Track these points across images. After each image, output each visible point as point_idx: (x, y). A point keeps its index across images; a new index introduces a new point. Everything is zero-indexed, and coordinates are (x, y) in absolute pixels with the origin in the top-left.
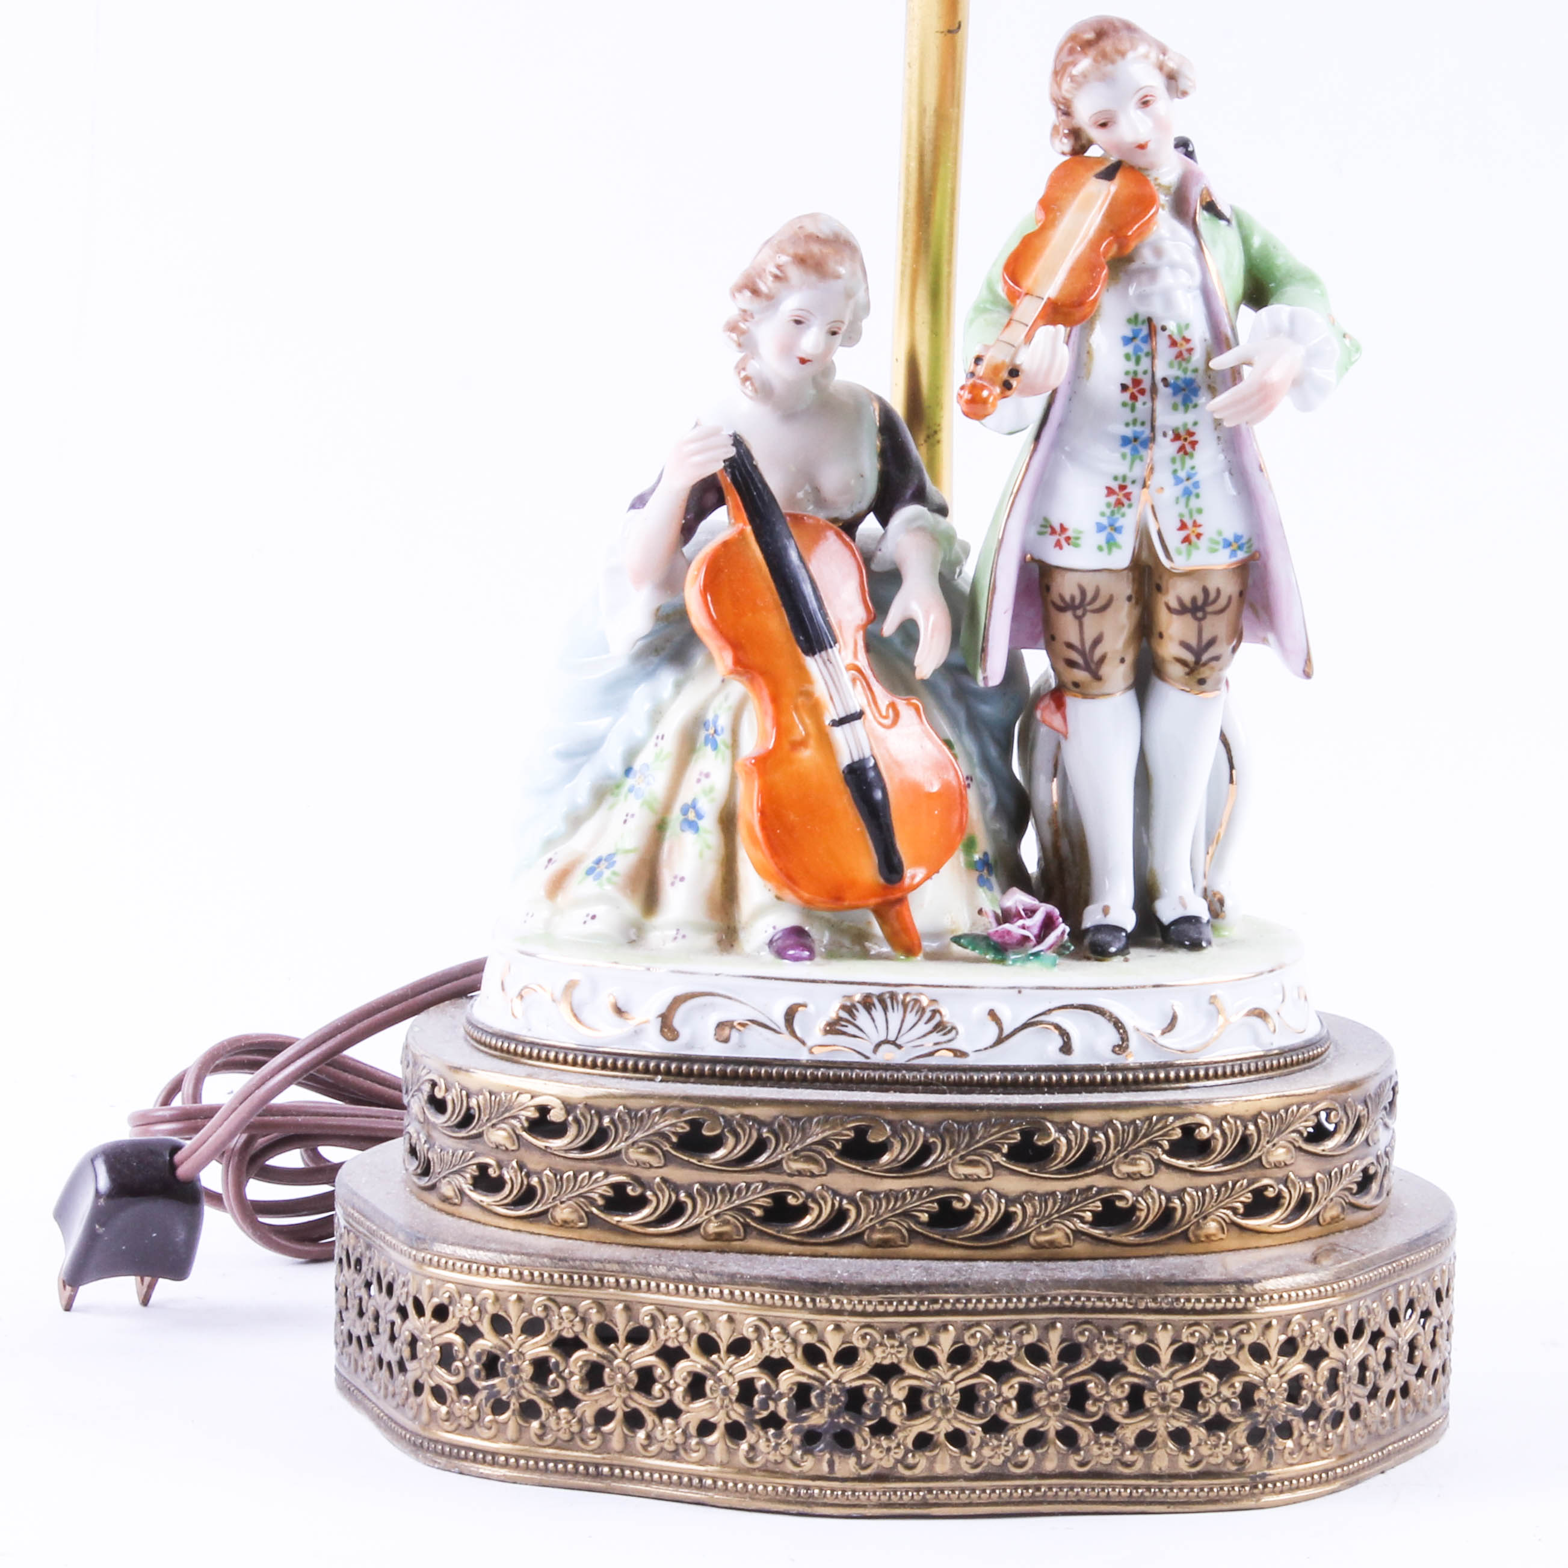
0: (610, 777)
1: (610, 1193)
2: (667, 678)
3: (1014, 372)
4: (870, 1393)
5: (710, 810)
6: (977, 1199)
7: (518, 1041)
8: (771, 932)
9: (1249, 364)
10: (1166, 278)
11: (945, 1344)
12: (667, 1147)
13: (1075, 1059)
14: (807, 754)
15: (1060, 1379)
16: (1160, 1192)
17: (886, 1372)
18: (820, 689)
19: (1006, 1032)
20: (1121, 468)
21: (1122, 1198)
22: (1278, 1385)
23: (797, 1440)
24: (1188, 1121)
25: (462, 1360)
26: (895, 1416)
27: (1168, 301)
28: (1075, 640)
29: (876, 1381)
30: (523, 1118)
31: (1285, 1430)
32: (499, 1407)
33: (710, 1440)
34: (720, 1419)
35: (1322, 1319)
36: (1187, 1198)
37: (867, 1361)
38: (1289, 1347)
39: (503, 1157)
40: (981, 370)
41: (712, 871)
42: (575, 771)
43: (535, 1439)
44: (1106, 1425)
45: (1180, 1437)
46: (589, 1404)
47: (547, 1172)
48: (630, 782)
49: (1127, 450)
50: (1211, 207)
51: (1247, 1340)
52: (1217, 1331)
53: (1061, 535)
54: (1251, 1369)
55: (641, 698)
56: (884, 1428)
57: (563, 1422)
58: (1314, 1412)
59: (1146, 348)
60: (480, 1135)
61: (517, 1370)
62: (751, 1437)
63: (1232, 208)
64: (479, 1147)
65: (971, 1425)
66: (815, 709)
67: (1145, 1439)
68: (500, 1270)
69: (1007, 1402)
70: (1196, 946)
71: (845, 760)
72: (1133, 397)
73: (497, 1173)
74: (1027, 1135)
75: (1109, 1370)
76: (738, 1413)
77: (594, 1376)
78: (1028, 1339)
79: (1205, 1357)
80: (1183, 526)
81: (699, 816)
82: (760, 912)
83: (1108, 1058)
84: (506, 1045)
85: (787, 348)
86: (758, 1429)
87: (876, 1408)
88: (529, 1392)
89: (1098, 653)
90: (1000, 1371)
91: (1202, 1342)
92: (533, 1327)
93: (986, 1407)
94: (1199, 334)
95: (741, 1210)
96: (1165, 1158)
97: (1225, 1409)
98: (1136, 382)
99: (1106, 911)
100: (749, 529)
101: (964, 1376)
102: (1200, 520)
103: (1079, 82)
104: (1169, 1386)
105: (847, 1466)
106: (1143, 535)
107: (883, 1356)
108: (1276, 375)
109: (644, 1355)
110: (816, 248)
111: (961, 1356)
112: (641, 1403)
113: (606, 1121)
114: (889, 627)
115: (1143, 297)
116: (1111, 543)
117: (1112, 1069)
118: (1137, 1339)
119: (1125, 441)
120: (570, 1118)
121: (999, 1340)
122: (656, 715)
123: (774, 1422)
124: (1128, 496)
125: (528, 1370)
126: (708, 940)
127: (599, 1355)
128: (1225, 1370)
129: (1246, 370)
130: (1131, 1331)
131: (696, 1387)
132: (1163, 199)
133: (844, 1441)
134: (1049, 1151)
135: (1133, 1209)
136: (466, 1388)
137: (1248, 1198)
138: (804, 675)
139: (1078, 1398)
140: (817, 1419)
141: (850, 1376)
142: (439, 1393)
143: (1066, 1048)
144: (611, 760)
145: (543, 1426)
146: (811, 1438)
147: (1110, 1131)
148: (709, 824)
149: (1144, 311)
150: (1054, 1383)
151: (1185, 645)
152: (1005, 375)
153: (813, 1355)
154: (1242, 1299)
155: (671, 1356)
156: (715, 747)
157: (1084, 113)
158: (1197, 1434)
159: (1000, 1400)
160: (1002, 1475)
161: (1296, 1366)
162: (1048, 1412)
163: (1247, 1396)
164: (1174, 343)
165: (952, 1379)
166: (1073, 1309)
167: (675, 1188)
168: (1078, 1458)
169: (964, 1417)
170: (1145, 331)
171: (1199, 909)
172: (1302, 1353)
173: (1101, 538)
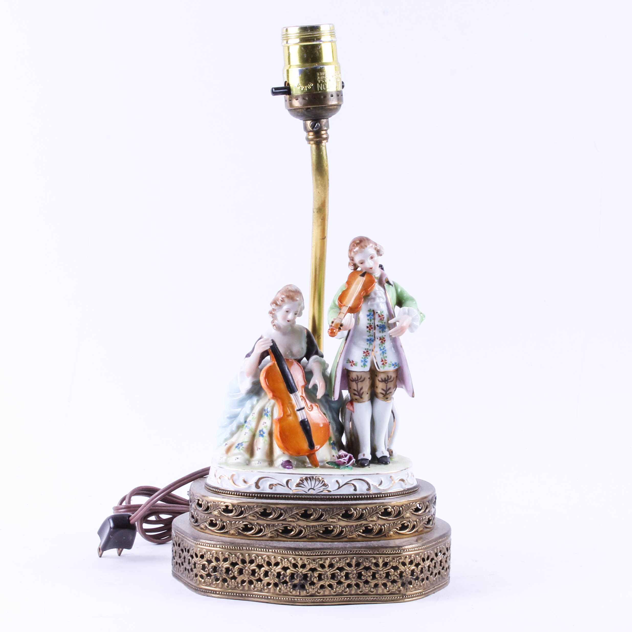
0: (241, 423)
1: (244, 527)
2: (255, 399)
3: (341, 325)
4: (309, 575)
5: (266, 431)
6: (334, 527)
7: (220, 489)
8: (282, 461)
9: (398, 322)
10: (378, 300)
11: (327, 563)
12: (258, 515)
13: (358, 492)
14: (291, 418)
15: (355, 571)
16: (379, 525)
17: (313, 570)
18: (294, 402)
19: (340, 486)
20: (367, 347)
21: (370, 526)
22: (408, 572)
23: (291, 587)
24: (386, 507)
25: (208, 568)
26: (315, 581)
27: (378, 305)
28: (356, 389)
29: (310, 572)
30: (222, 508)
31: (410, 583)
32: (217, 580)
33: (270, 587)
34: (272, 582)
35: (419, 555)
36: (385, 526)
37: (308, 567)
38: (411, 563)
39: (217, 518)
40: (333, 325)
41: (267, 447)
42: (232, 422)
43: (226, 587)
44: (367, 582)
45: (385, 585)
46: (239, 579)
47: (228, 522)
48: (246, 424)
49: (368, 342)
50: (388, 282)
51: (401, 561)
52: (394, 559)
53: (353, 363)
54: (402, 568)
55: (248, 404)
56: (312, 584)
57: (233, 583)
58: (417, 578)
59: (373, 317)
60: (211, 513)
61: (222, 570)
62: (280, 586)
63: (393, 282)
64: (211, 516)
65: (334, 583)
66: (293, 407)
67: (376, 586)
68: (217, 546)
69: (342, 577)
70: (386, 463)
71: (300, 420)
72: (370, 329)
73: (215, 522)
74: (346, 511)
75: (367, 569)
76: (277, 580)
77: (241, 572)
78: (347, 561)
79: (391, 565)
80: (382, 361)
81: (264, 433)
82: (279, 457)
83: (365, 492)
84: (216, 490)
85: (284, 318)
86: (282, 584)
87: (311, 579)
88: (225, 576)
89: (362, 392)
90: (341, 569)
91: (390, 561)
92: (225, 560)
93: (337, 578)
94: (386, 313)
95: (276, 530)
96: (380, 516)
97: (396, 578)
98: (370, 326)
99: (364, 455)
100: (276, 363)
101: (332, 571)
102: (386, 359)
103: (356, 253)
104: (382, 572)
105: (304, 593)
106: (372, 363)
107: (312, 566)
108: (405, 324)
109: (253, 567)
110: (291, 294)
111: (331, 566)
112: (252, 578)
113: (243, 509)
114: (310, 386)
115: (372, 305)
116: (365, 365)
117: (367, 494)
118: (374, 561)
119: (368, 340)
120: (234, 508)
121: (340, 562)
122: (252, 408)
123: (286, 582)
124: (369, 353)
125: (224, 570)
126: (266, 464)
127: (242, 567)
128: (396, 568)
129: (397, 323)
130: (372, 559)
131: (266, 574)
132: (376, 280)
133: (303, 587)
135: (373, 529)
136: (209, 575)
137: (400, 526)
138: (290, 399)
139: (360, 576)
140: (296, 582)
141: (304, 571)
142: (202, 577)
143: (355, 490)
144: (241, 419)
145: (228, 584)
146: (294, 586)
147: (367, 510)
148: (266, 435)
149: (372, 308)
150: (354, 572)
151: (383, 389)
152: (339, 326)
153: (295, 566)
154: (400, 551)
155: (260, 566)
156: (267, 416)
157: (357, 260)
158: (389, 584)
159: (341, 576)
160: (341, 595)
161: (413, 567)
162: (353, 579)
163: (401, 574)
164: (379, 316)
165: (329, 571)
166: (358, 554)
167: (260, 525)
168: (360, 590)
169: (332, 580)
170: (372, 313)
171: (387, 454)
172: (414, 564)
173: (362, 364)
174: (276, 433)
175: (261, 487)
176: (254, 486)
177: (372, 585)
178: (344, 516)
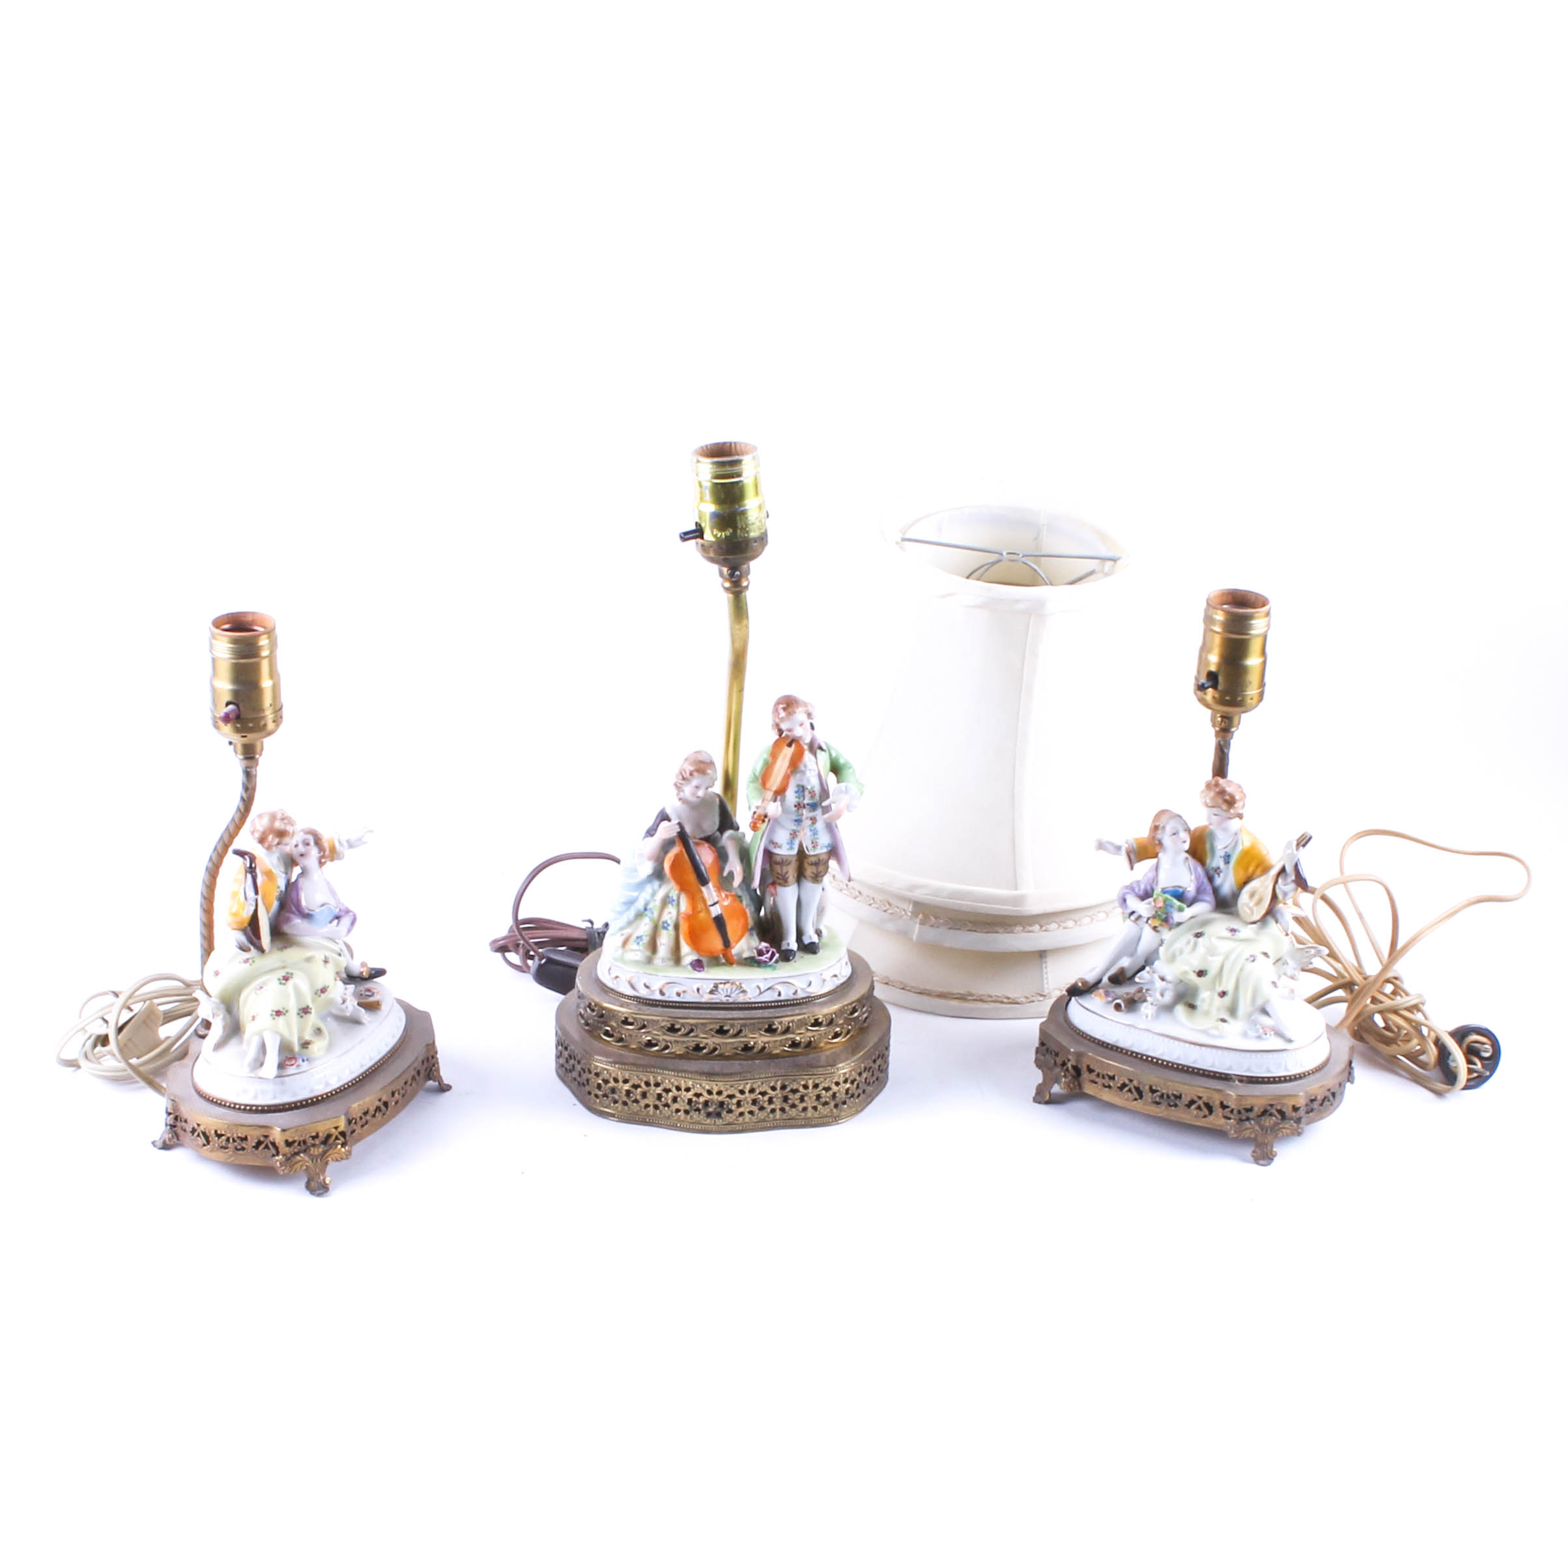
0: (639, 911)
2: (656, 883)
3: (766, 816)
4: (726, 1103)
5: (671, 922)
6: (755, 1043)
8: (691, 961)
9: (833, 803)
10: (808, 774)
11: (748, 1087)
12: (664, 1030)
13: (782, 998)
14: (702, 915)
17: (731, 1097)
18: (706, 895)
19: (762, 990)
20: (794, 828)
23: (705, 1115)
24: (816, 1017)
26: (734, 1108)
27: (808, 781)
28: (779, 872)
29: (728, 1099)
31: (844, 1103)
32: (616, 1102)
33: (679, 1114)
34: (682, 1108)
37: (725, 1094)
38: (846, 1081)
40: (755, 816)
41: (672, 942)
42: (628, 909)
44: (793, 1106)
45: (815, 1108)
46: (643, 1103)
48: (646, 913)
49: (796, 823)
50: (821, 748)
51: (834, 1081)
52: (825, 1079)
53: (776, 845)
55: (649, 889)
56: (730, 1111)
58: (852, 1096)
59: (802, 794)
61: (621, 1093)
62: (691, 1114)
65: (755, 1109)
66: (704, 901)
69: (765, 1101)
70: (814, 953)
71: (714, 916)
72: (798, 809)
75: (794, 1091)
76: (687, 1107)
77: (644, 1095)
78: (772, 1085)
80: (812, 843)
81: (669, 925)
82: (687, 955)
83: (792, 997)
85: (694, 794)
86: (693, 1112)
87: (728, 1107)
88: (625, 1099)
89: (787, 876)
90: (763, 1094)
92: (626, 1081)
93: (759, 1103)
94: (817, 789)
95: (687, 1048)
96: (810, 1028)
97: (828, 1100)
98: (799, 804)
99: (788, 944)
100: (684, 850)
101: (753, 1096)
102: (818, 841)
103: (782, 719)
104: (811, 1095)
105: (719, 1122)
106: (801, 845)
107: (730, 1092)
109: (659, 1090)
110: (702, 766)
111: (752, 1091)
112: (657, 1103)
114: (725, 874)
115: (801, 780)
116: (791, 848)
117: (793, 1000)
118: (803, 1083)
119: (796, 821)
122: (654, 894)
123: (698, 1110)
124: (796, 835)
125: (624, 1092)
126: (671, 963)
128: (827, 1089)
129: (833, 806)
131: (675, 1100)
132: (806, 747)
133: (719, 1115)
134: (776, 1030)
135: (800, 1042)
136: (605, 1095)
137: (833, 1034)
138: (701, 892)
139: (786, 1099)
140: (711, 1110)
141: (721, 1098)
142: (597, 1096)
143: (780, 994)
144: (640, 905)
146: (709, 1115)
148: (671, 928)
149: (801, 783)
151: (813, 873)
152: (762, 817)
153: (710, 1092)
155: (667, 1091)
156: (672, 905)
157: (783, 726)
158: (820, 1107)
160: (764, 1121)
161: (848, 1085)
163: (834, 1095)
164: (810, 793)
166: (784, 1076)
167: (666, 1041)
169: (753, 1107)
170: (801, 789)
171: (815, 939)
172: (849, 1081)
173: (788, 847)
174: (684, 927)
175: (667, 994)
176: (658, 993)
177: (800, 1108)
178: (767, 1031)
